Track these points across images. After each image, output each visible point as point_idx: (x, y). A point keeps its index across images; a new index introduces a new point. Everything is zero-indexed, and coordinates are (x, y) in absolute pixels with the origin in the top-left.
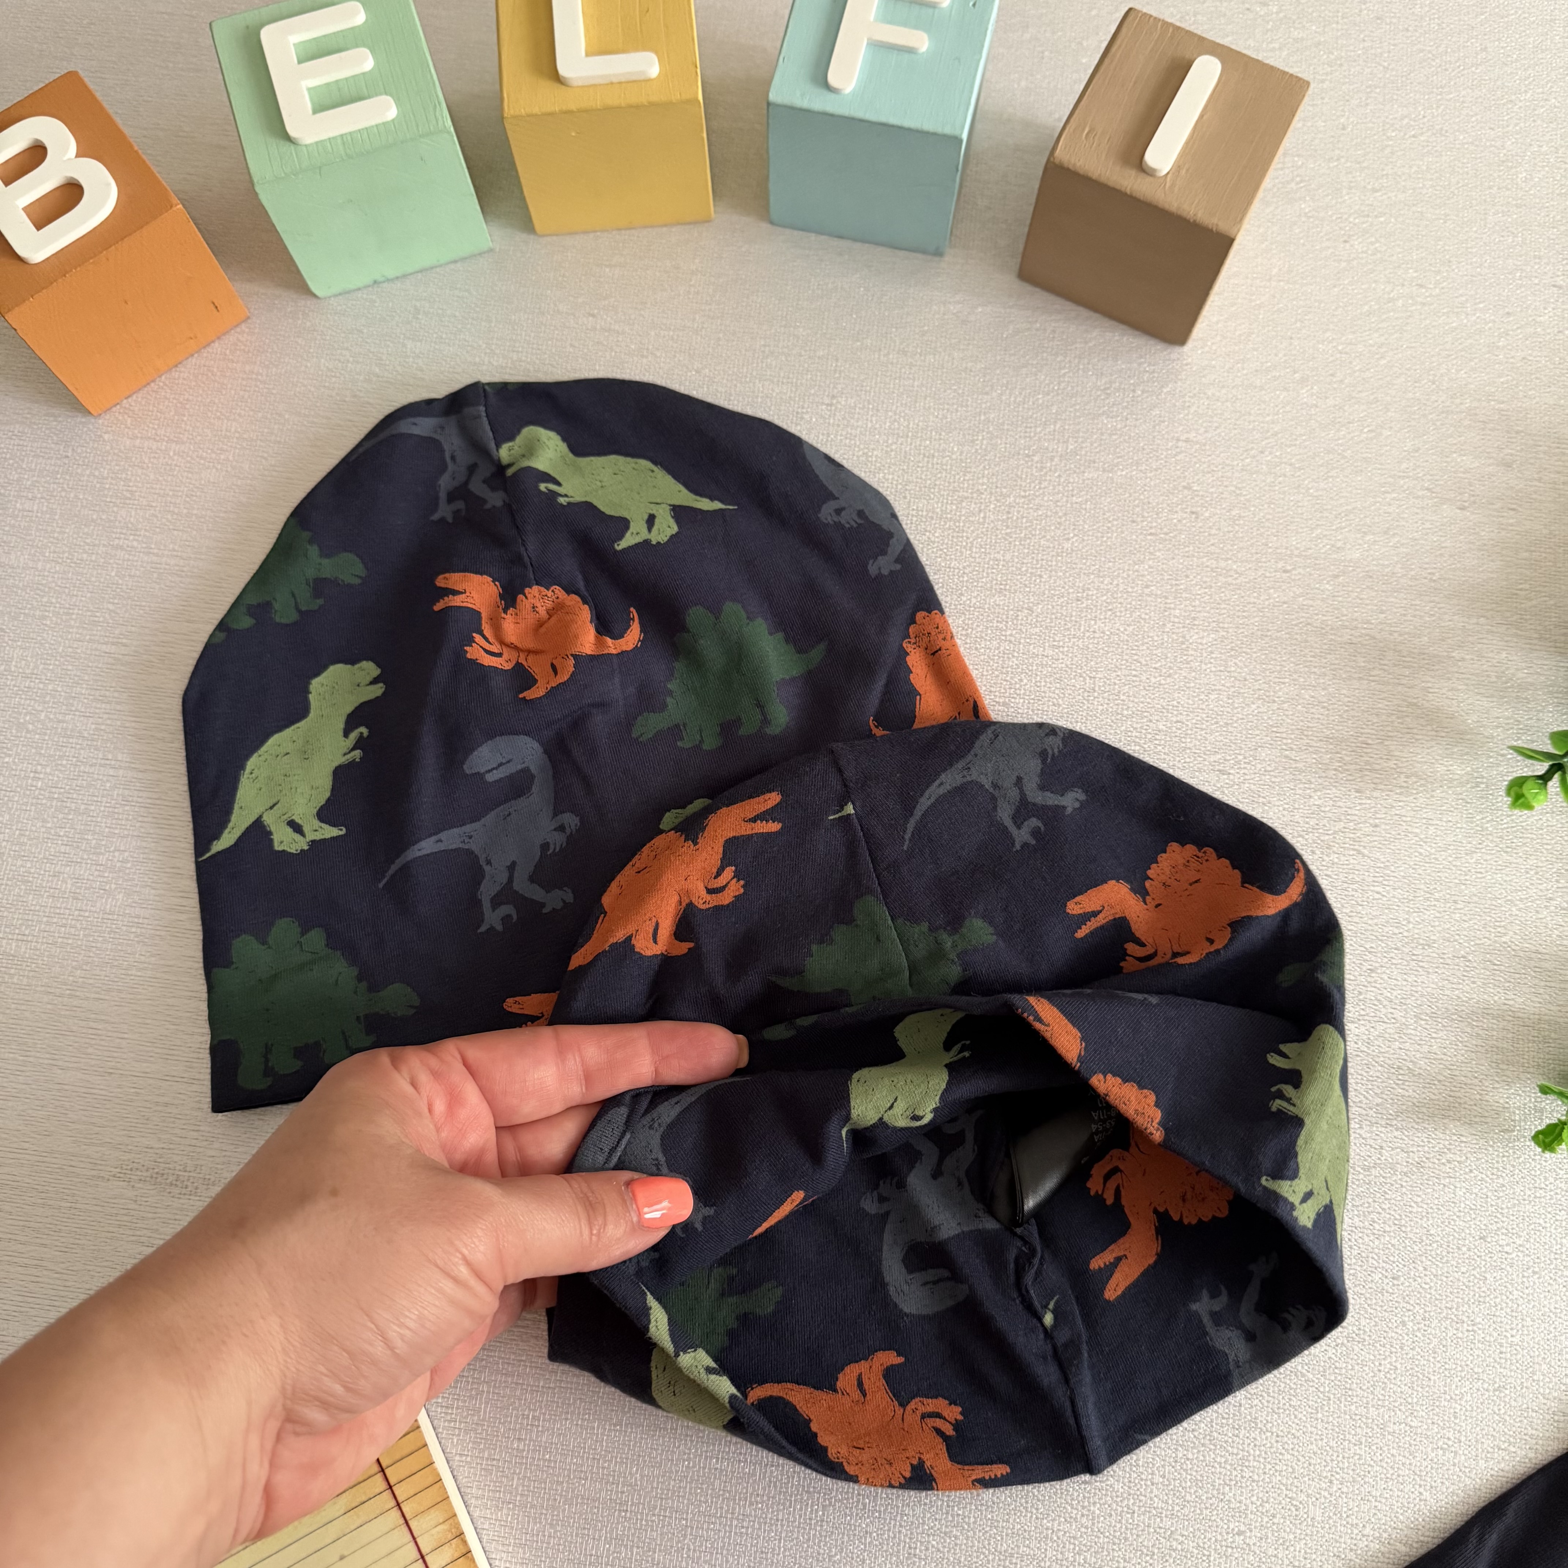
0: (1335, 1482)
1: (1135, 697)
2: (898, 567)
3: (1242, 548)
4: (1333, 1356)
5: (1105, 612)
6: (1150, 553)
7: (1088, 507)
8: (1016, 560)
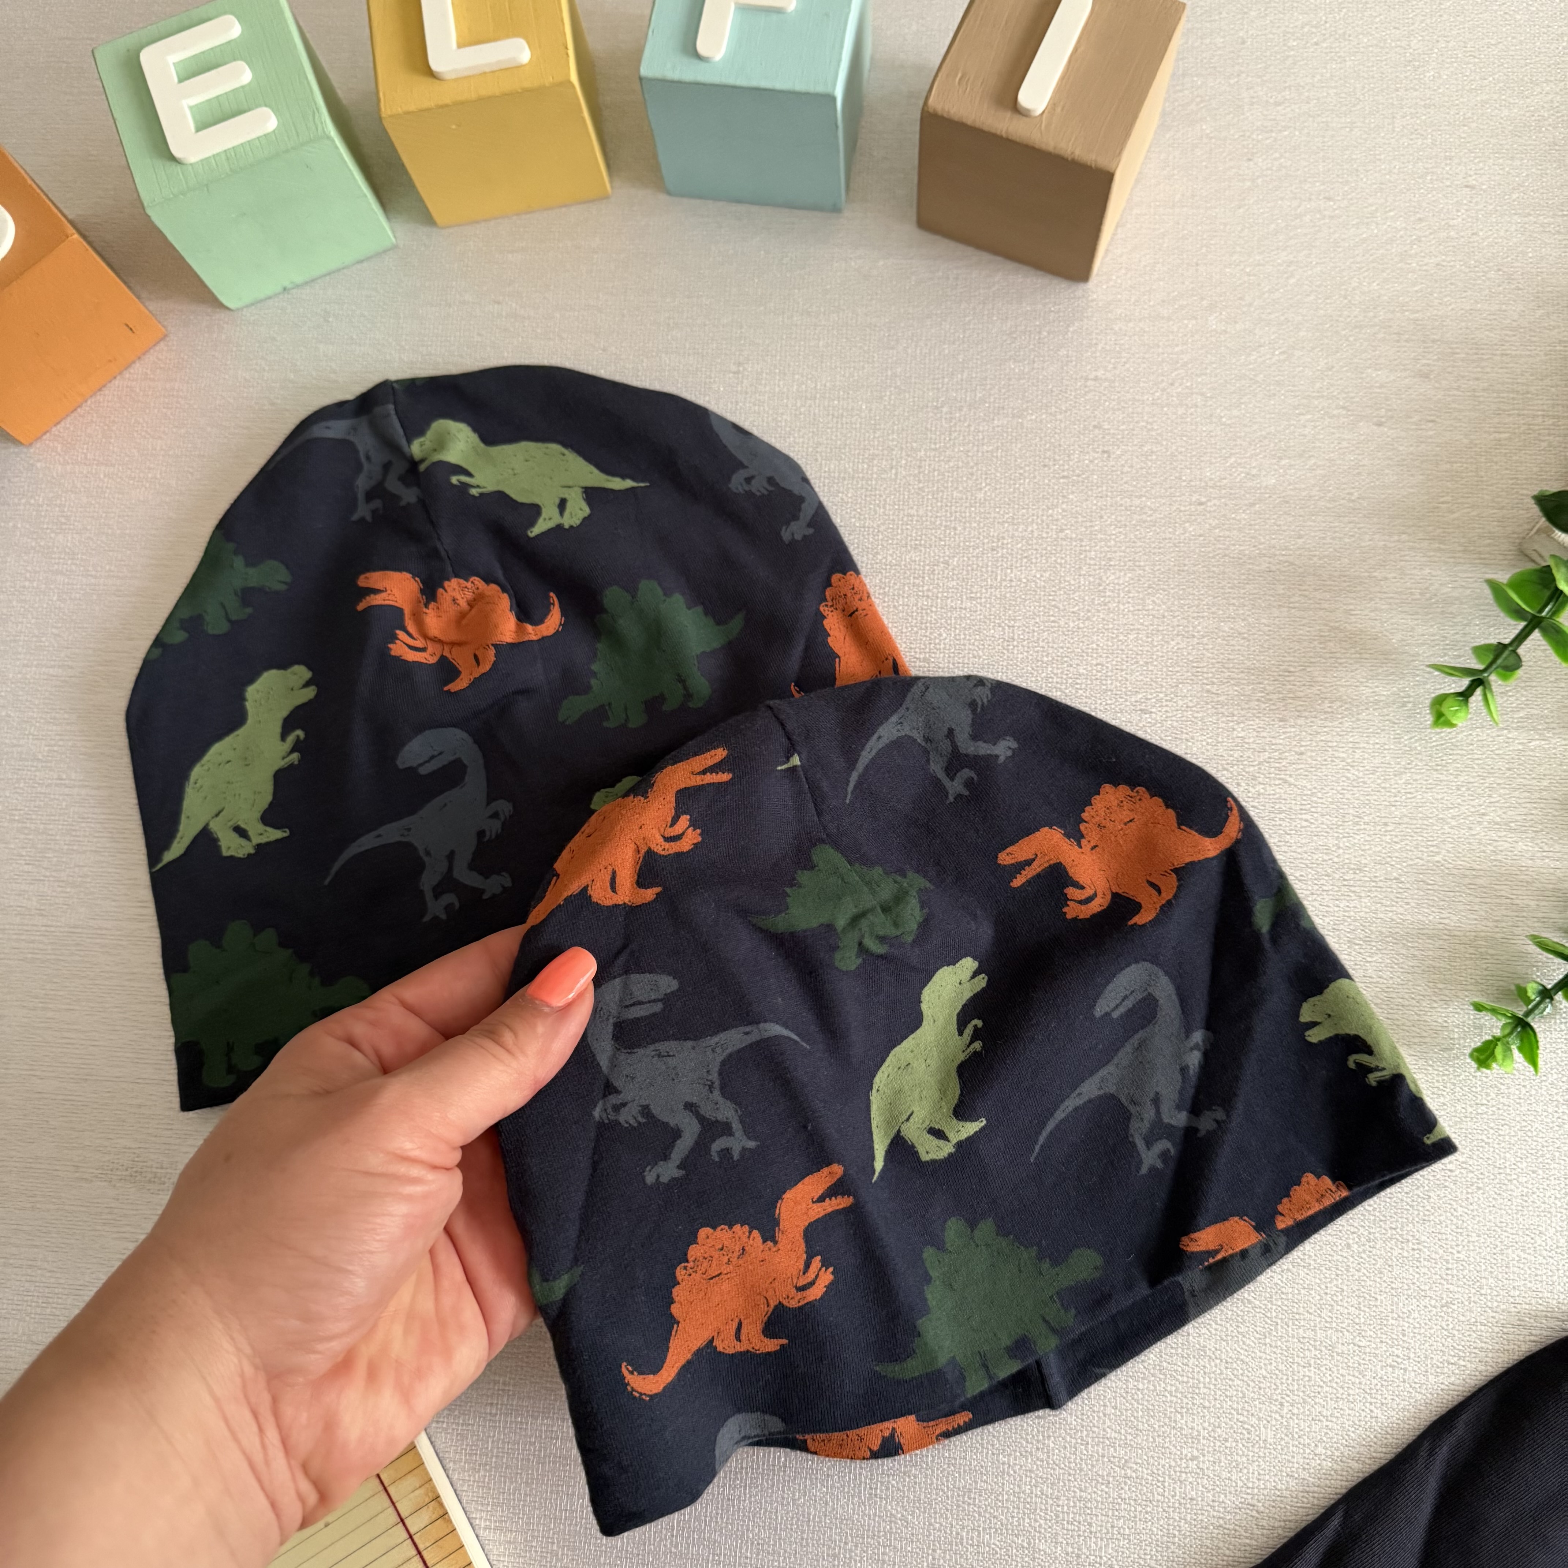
0: (1286, 1404)
1: (1054, 643)
2: (811, 531)
3: (1156, 484)
4: (1279, 1282)
5: (1021, 559)
6: (1064, 496)
7: (999, 454)
8: (930, 514)
